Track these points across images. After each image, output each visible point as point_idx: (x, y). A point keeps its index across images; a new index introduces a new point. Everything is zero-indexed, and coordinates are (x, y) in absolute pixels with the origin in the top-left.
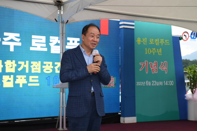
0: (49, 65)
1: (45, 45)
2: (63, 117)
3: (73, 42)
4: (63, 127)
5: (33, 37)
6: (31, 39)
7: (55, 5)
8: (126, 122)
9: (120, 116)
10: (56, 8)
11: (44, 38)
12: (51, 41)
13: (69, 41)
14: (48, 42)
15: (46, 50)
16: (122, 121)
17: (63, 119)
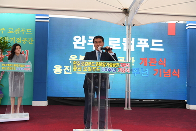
0: (122, 59)
1: (119, 45)
2: (128, 99)
3: (143, 42)
4: (128, 107)
5: (110, 39)
6: (109, 40)
7: (123, 13)
8: (191, 109)
9: (186, 103)
10: (124, 15)
11: (118, 40)
12: (124, 41)
13: (139, 41)
14: (121, 42)
15: (120, 48)
16: (187, 108)
17: (128, 101)
